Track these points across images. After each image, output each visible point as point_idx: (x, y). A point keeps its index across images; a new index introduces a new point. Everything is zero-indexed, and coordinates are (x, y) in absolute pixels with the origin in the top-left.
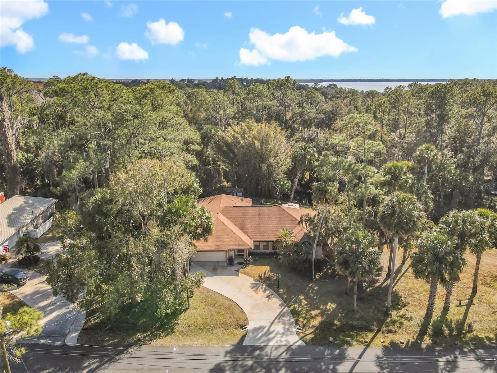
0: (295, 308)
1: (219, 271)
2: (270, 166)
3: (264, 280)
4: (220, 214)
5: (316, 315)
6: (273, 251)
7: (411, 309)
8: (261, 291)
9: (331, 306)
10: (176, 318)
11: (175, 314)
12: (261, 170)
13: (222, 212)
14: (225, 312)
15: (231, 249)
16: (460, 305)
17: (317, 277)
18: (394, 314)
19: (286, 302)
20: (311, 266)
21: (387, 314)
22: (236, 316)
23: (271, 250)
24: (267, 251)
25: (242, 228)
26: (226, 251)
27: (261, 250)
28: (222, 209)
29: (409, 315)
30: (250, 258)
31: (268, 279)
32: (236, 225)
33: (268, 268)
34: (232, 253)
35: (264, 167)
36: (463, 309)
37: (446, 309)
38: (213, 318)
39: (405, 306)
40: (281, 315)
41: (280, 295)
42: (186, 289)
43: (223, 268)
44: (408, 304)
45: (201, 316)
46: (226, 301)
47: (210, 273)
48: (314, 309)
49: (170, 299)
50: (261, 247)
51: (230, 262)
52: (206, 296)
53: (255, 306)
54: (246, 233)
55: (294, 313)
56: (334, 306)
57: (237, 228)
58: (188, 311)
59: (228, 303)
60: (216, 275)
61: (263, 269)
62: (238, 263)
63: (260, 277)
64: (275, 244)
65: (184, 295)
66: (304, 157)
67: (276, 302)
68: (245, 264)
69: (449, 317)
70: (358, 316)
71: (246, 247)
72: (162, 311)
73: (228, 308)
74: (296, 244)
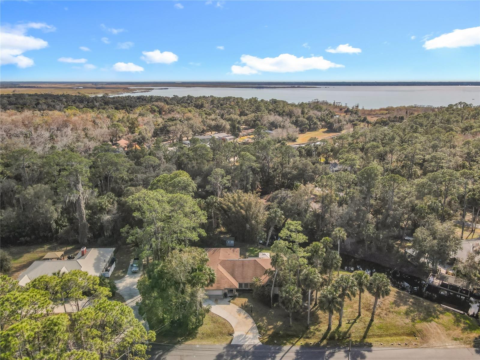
0: (260, 325)
1: (219, 301)
2: (251, 225)
3: (244, 308)
4: (219, 265)
5: (271, 329)
6: (250, 288)
7: (321, 325)
8: (242, 314)
9: (279, 323)
10: (197, 330)
11: (197, 327)
12: (246, 228)
13: (221, 264)
14: (222, 326)
15: (226, 289)
16: (349, 323)
17: (275, 305)
18: (312, 328)
19: (256, 321)
20: (270, 300)
21: (307, 328)
22: (228, 329)
23: (249, 288)
24: (247, 288)
25: (233, 275)
26: (222, 290)
27: (244, 288)
28: (220, 261)
29: (320, 328)
30: (237, 294)
31: (246, 306)
32: (228, 272)
33: (247, 300)
34: (227, 291)
35: (248, 226)
36: (349, 325)
37: (340, 325)
38: (216, 330)
39: (319, 323)
40: (252, 329)
41: (252, 317)
42: (202, 315)
43: (221, 299)
44: (322, 322)
45: (210, 329)
46: (223, 320)
47: (213, 303)
48: (270, 325)
49: (194, 320)
50: (243, 285)
51: (225, 296)
52: (212, 317)
53: (238, 323)
54: (234, 278)
55: (259, 328)
56: (281, 323)
57: (229, 275)
58: (203, 326)
59: (224, 321)
60: (217, 304)
61: (244, 301)
62: (230, 297)
63: (242, 305)
64: (252, 285)
65: (201, 317)
66: (275, 218)
67: (250, 321)
68: (234, 297)
69: (340, 329)
70: (292, 329)
71: (234, 287)
72: (190, 326)
73: (224, 324)
74: (263, 286)
